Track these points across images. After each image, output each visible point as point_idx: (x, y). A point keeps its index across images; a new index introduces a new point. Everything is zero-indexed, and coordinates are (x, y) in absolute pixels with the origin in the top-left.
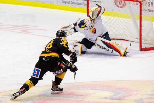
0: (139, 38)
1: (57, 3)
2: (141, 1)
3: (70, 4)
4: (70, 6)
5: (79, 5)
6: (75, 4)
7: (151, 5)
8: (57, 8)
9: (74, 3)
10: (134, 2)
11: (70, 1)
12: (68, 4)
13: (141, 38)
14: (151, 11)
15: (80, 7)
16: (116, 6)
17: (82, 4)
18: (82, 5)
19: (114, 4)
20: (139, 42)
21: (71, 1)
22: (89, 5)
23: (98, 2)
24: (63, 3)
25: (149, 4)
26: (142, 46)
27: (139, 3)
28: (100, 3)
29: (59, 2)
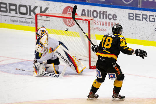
0: (88, 56)
1: (5, 21)
2: (89, 20)
3: (18, 23)
4: (19, 25)
5: (27, 23)
6: (23, 23)
7: (99, 24)
8: (4, 27)
9: (22, 21)
10: (83, 21)
11: (18, 20)
12: (16, 23)
13: (90, 56)
14: (100, 30)
15: (29, 26)
16: (64, 24)
17: (31, 22)
18: (31, 24)
19: (62, 23)
20: (88, 60)
21: (20, 20)
22: (38, 23)
23: (47, 21)
24: (11, 22)
25: (98, 23)
26: (91, 64)
27: (88, 22)
28: (49, 22)
29: (6, 21)
